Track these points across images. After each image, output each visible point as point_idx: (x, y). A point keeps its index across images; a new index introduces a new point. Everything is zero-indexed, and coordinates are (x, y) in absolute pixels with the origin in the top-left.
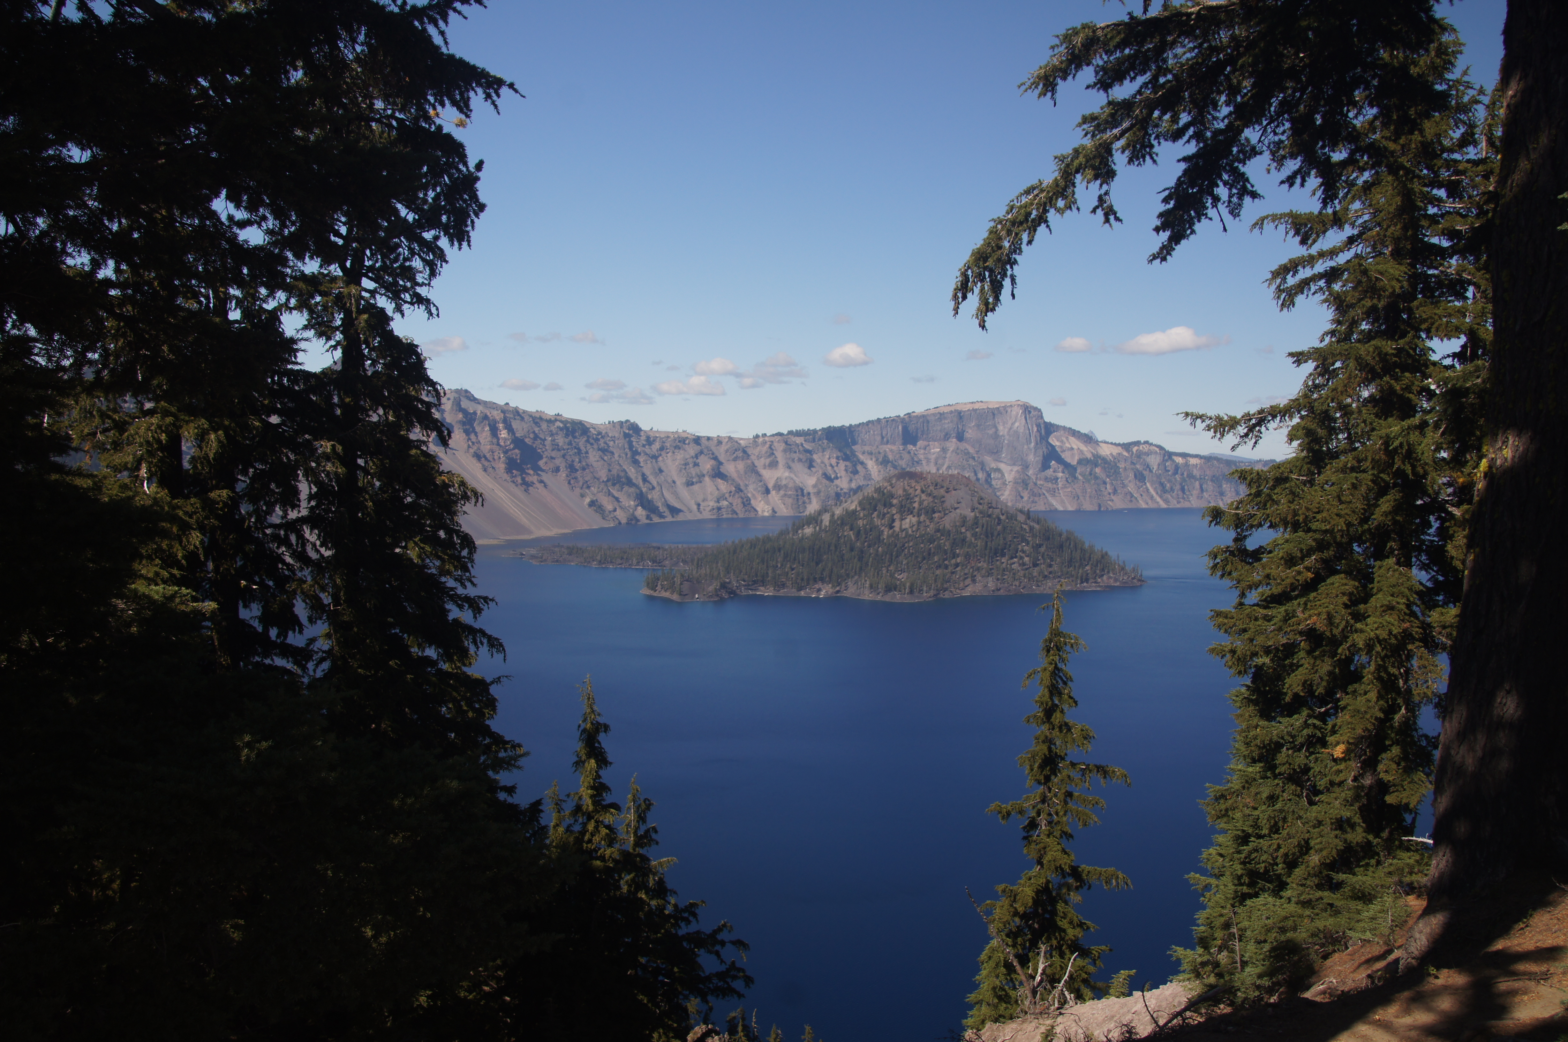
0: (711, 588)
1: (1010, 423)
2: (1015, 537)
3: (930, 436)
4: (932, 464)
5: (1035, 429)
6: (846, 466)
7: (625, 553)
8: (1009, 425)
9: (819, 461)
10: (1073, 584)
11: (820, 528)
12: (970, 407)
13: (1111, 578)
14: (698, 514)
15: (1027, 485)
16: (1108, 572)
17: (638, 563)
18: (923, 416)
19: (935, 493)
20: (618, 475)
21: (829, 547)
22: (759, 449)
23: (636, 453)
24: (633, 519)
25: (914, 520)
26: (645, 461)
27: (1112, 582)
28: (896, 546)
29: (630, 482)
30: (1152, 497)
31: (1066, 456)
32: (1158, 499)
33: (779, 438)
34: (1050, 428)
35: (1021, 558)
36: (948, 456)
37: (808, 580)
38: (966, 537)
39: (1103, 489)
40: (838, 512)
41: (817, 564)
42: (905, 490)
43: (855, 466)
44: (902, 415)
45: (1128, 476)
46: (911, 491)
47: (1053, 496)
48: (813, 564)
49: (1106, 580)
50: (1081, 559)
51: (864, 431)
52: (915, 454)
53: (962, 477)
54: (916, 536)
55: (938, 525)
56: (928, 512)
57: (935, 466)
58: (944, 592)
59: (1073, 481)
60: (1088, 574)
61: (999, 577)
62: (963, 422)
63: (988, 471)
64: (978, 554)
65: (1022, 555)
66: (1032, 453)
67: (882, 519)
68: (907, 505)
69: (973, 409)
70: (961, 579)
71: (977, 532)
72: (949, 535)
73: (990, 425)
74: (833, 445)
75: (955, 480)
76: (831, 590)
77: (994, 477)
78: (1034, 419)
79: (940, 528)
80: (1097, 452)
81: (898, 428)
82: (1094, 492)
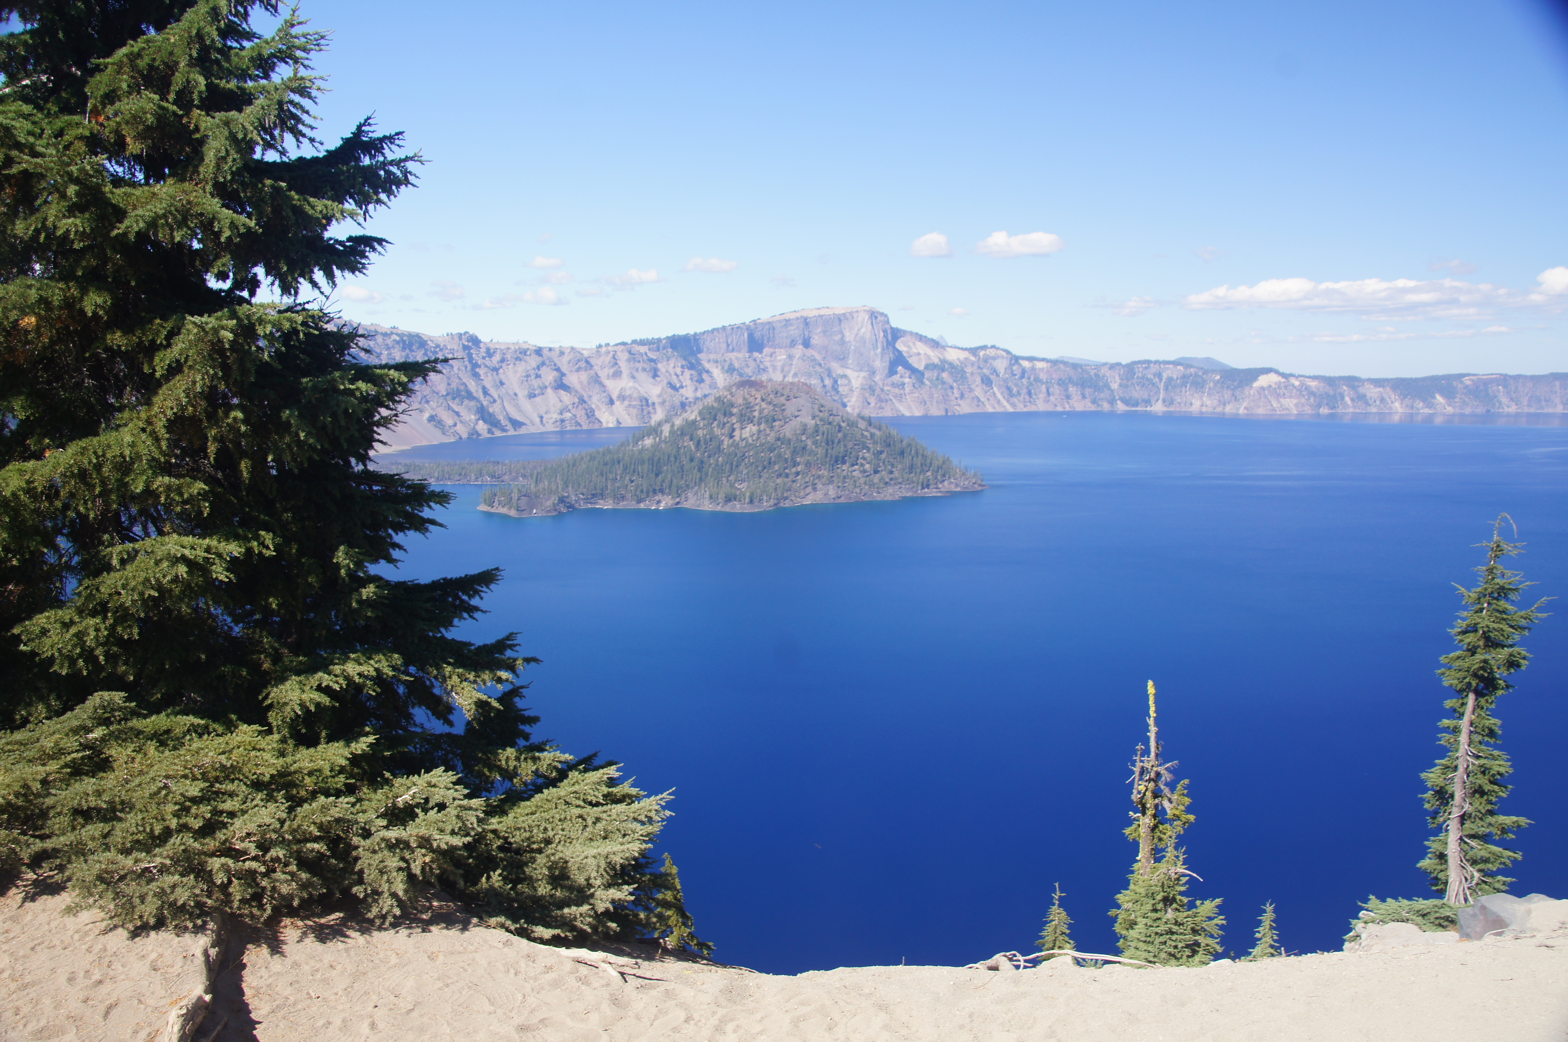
0: (549, 503)
1: (856, 328)
2: (856, 444)
3: (776, 342)
4: (778, 372)
5: (882, 334)
6: (691, 375)
7: (463, 468)
8: (855, 331)
9: (663, 370)
10: (914, 490)
11: (660, 439)
12: (816, 313)
13: (952, 483)
14: (541, 426)
15: (874, 391)
16: (949, 478)
17: (477, 478)
18: (769, 323)
19: (776, 401)
20: (458, 389)
21: (669, 458)
22: (602, 359)
23: (475, 366)
24: (474, 433)
25: (755, 429)
26: (486, 373)
27: (953, 488)
28: (736, 455)
29: (470, 396)
30: (999, 401)
31: (914, 362)
32: (1005, 403)
33: (622, 347)
34: (896, 334)
35: (862, 465)
36: (794, 362)
37: (648, 492)
38: (807, 445)
39: (950, 394)
40: (678, 422)
41: (657, 475)
42: (745, 399)
43: (700, 374)
44: (747, 323)
45: (975, 381)
46: (751, 399)
47: (900, 401)
48: (652, 476)
49: (947, 486)
50: (922, 465)
51: (709, 338)
52: (761, 362)
53: (806, 384)
54: (756, 445)
55: (778, 433)
56: (768, 421)
57: (781, 373)
58: (784, 501)
59: (920, 386)
60: (929, 480)
61: (840, 484)
62: (809, 328)
63: (835, 378)
64: (818, 462)
65: (863, 462)
66: (879, 359)
67: (722, 428)
68: (747, 414)
69: (819, 315)
70: (802, 487)
71: (818, 440)
72: (790, 443)
73: (836, 331)
74: (677, 353)
75: (796, 388)
76: (671, 502)
77: (841, 384)
78: (881, 324)
79: (781, 436)
80: (944, 357)
81: (744, 335)
82: (941, 397)
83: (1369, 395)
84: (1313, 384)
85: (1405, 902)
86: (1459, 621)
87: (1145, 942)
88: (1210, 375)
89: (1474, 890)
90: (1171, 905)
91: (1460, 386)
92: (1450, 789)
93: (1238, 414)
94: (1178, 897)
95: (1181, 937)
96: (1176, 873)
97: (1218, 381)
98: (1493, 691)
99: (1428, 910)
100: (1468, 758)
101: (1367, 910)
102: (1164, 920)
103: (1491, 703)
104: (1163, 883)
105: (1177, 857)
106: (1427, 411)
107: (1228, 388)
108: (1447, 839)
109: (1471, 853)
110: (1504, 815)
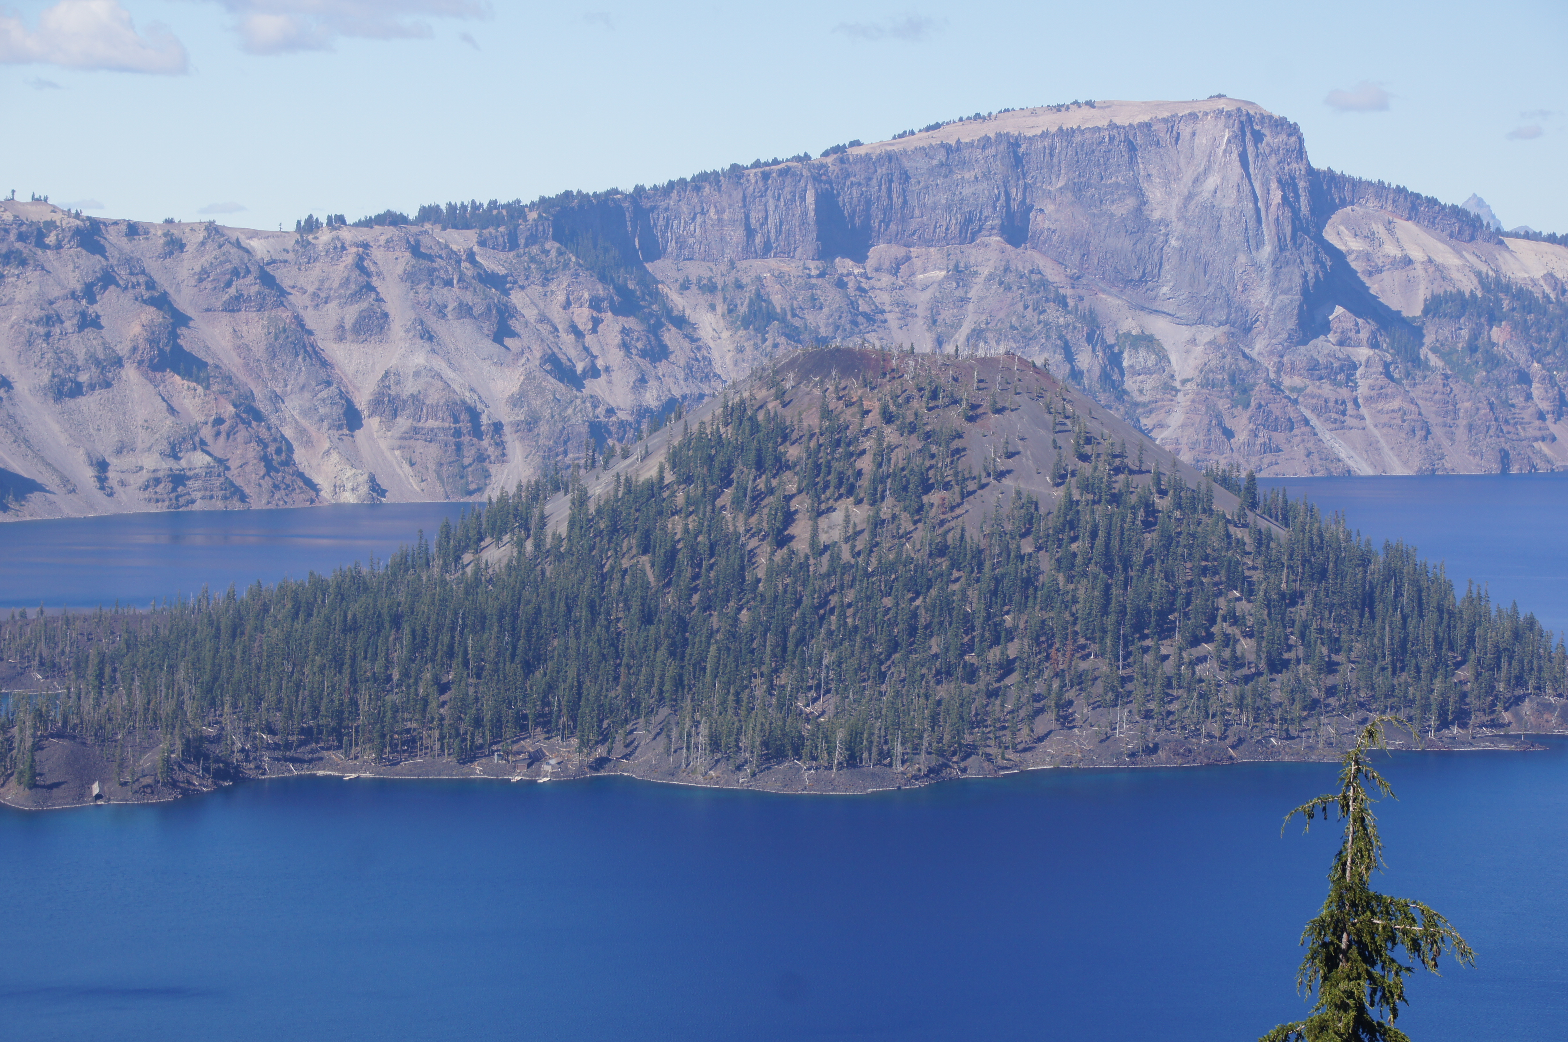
0: (151, 760)
1: (1188, 176)
2: (1204, 571)
3: (913, 224)
4: (920, 325)
5: (1276, 196)
6: (625, 331)
8: (1183, 186)
9: (531, 314)
10: (1414, 728)
11: (537, 546)
12: (1050, 123)
13: (1548, 707)
14: (100, 496)
15: (1245, 391)
16: (1539, 688)
18: (890, 157)
19: (932, 421)
21: (569, 610)
22: (317, 270)
25: (861, 514)
27: (1554, 724)
28: (798, 602)
31: (1386, 290)
33: (390, 231)
34: (1327, 193)
35: (1228, 641)
36: (973, 293)
37: (498, 724)
38: (1038, 572)
39: (1519, 401)
40: (599, 489)
41: (529, 668)
42: (826, 413)
43: (655, 330)
44: (815, 155)
46: (849, 415)
47: (1339, 425)
48: (513, 669)
49: (1532, 717)
50: (1438, 644)
51: (685, 208)
52: (864, 291)
53: (1021, 366)
54: (866, 570)
55: (941, 531)
56: (905, 488)
57: (930, 329)
58: (964, 759)
59: (1408, 375)
60: (1464, 695)
61: (1151, 706)
62: (1024, 175)
63: (1111, 347)
64: (1077, 628)
65: (1229, 630)
66: (1266, 282)
67: (752, 513)
68: (835, 465)
69: (1060, 129)
70: (1022, 713)
71: (1074, 555)
72: (980, 566)
73: (1118, 185)
74: (578, 257)
75: (999, 378)
76: (577, 759)
77: (1131, 366)
78: (1273, 160)
79: (950, 541)
80: (1496, 271)
81: (803, 199)
82: (1485, 410)
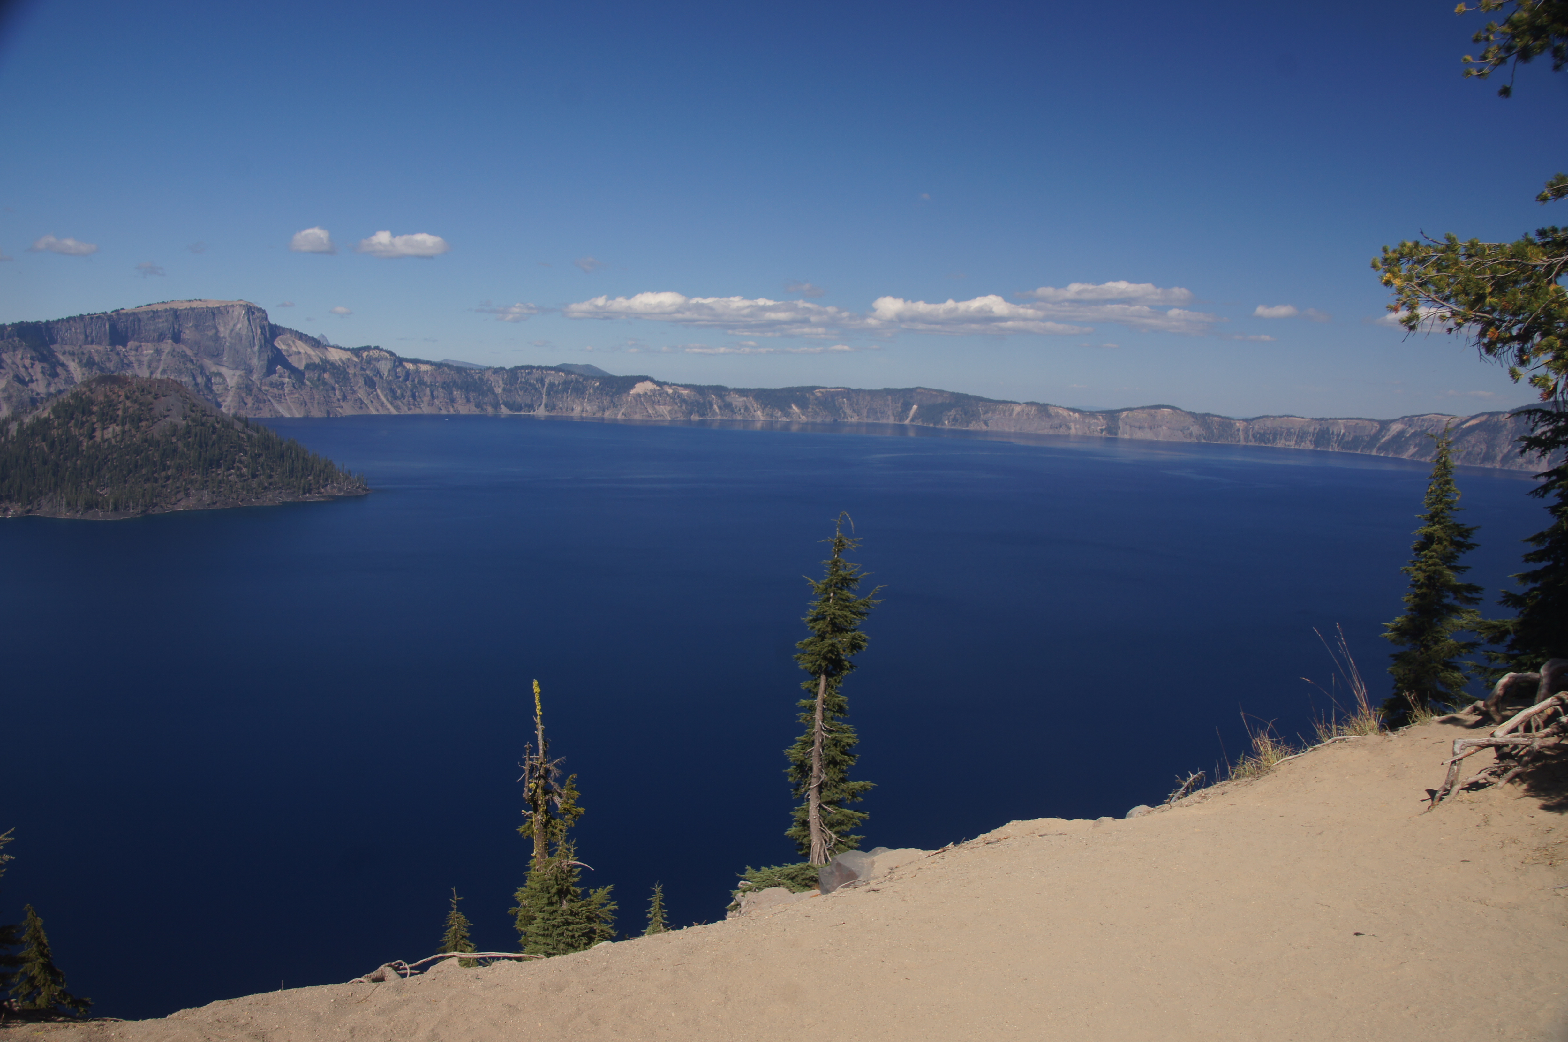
1: (232, 324)
2: (231, 447)
3: (142, 335)
4: (145, 368)
5: (259, 331)
6: (43, 368)
8: (230, 327)
9: (9, 361)
10: (295, 494)
11: (6, 439)
12: (187, 305)
13: (334, 487)
15: (251, 391)
16: (332, 482)
18: (134, 314)
19: (142, 399)
21: (17, 460)
25: (118, 429)
27: (336, 492)
28: (97, 458)
30: (382, 404)
31: (293, 361)
32: (389, 406)
34: (275, 331)
35: (239, 469)
36: (163, 358)
38: (177, 448)
39: (332, 395)
40: (28, 420)
42: (106, 396)
43: (53, 367)
44: (109, 312)
45: (358, 383)
46: (114, 397)
47: (280, 402)
49: (330, 490)
50: (303, 469)
51: (64, 328)
52: (126, 356)
53: (176, 382)
54: (120, 447)
55: (146, 434)
56: (133, 421)
57: (148, 369)
58: (153, 507)
59: (300, 387)
60: (310, 484)
61: (215, 489)
62: (179, 321)
63: (208, 376)
64: (191, 465)
65: (239, 465)
66: (257, 357)
67: (81, 428)
68: (110, 413)
69: (191, 307)
70: (173, 493)
71: (190, 442)
72: (159, 446)
73: (209, 326)
74: (26, 343)
75: (165, 385)
76: (21, 510)
77: (215, 382)
78: (258, 320)
79: (148, 438)
80: (325, 357)
81: (105, 326)
82: (322, 398)
83: (734, 404)
84: (685, 392)
85: (777, 869)
86: (811, 610)
87: (543, 935)
88: (590, 381)
89: (833, 851)
90: (565, 896)
91: (812, 397)
92: (809, 763)
93: (616, 420)
94: (572, 888)
95: (577, 926)
96: (568, 866)
97: (598, 387)
98: (840, 671)
99: (796, 873)
100: (823, 733)
101: (745, 880)
102: (560, 912)
103: (839, 682)
104: (556, 876)
105: (568, 849)
106: (785, 419)
107: (607, 394)
108: (808, 808)
109: (829, 818)
110: (853, 781)
